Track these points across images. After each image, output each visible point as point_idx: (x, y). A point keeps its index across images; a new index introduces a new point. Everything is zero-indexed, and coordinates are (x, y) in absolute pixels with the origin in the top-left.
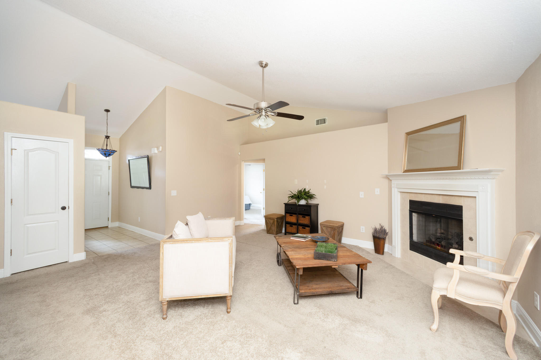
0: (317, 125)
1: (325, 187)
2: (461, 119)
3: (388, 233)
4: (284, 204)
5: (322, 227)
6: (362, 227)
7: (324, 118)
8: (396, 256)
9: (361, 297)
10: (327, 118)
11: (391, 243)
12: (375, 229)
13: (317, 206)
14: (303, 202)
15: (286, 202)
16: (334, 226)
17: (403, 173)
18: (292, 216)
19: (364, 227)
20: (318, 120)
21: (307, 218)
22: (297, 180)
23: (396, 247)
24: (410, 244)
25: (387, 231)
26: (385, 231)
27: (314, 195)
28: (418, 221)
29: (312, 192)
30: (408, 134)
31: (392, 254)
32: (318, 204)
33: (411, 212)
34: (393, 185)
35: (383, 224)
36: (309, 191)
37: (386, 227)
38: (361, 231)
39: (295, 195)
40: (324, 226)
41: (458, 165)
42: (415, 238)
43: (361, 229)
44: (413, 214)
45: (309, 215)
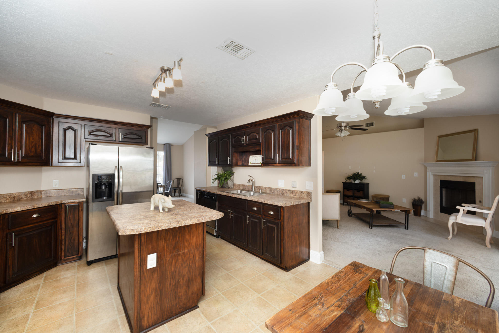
0: (366, 127)
1: (374, 171)
2: (475, 131)
3: (424, 202)
4: (342, 182)
5: (374, 198)
6: (403, 199)
7: (372, 122)
8: (430, 217)
9: (407, 229)
10: (374, 122)
11: (426, 209)
12: (414, 199)
13: (368, 184)
14: (357, 181)
15: (344, 181)
16: (383, 197)
17: (436, 162)
18: (349, 191)
19: (405, 199)
20: (367, 124)
21: (361, 192)
22: (351, 166)
23: (430, 211)
24: (440, 208)
25: (423, 201)
26: (422, 200)
27: (365, 177)
28: (446, 194)
29: (364, 174)
30: (440, 137)
31: (426, 217)
32: (369, 183)
33: (441, 188)
34: (428, 170)
35: (420, 197)
36: (361, 174)
37: (423, 198)
38: (403, 202)
39: (351, 176)
40: (375, 198)
41: (472, 158)
42: (444, 204)
43: (403, 200)
44: (443, 189)
45: (363, 190)
